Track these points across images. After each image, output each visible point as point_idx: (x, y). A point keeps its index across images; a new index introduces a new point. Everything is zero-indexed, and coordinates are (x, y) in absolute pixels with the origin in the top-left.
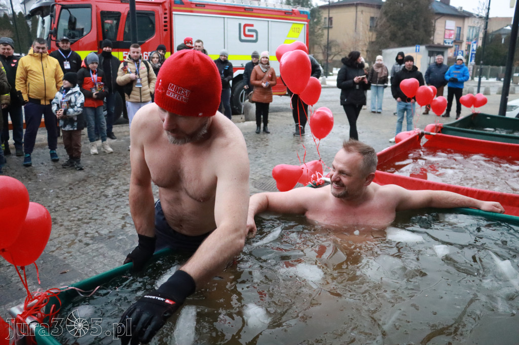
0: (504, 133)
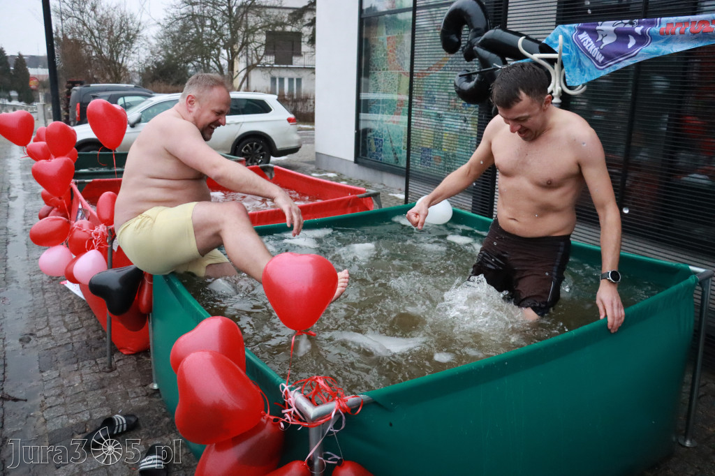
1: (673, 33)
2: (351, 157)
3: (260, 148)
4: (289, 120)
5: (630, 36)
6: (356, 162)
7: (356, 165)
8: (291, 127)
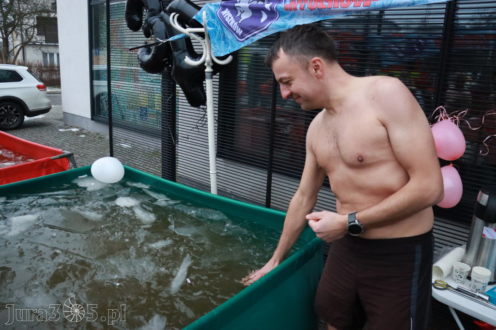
1: (295, 9)
2: (89, 116)
3: (15, 109)
4: (39, 87)
5: (262, 12)
6: (92, 119)
7: (93, 121)
8: (42, 93)
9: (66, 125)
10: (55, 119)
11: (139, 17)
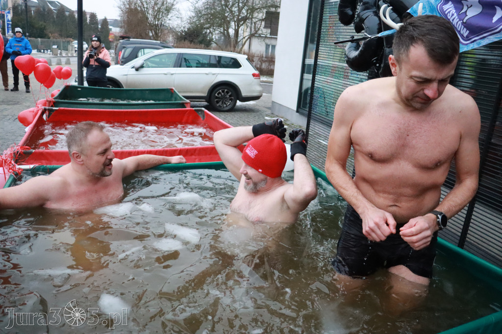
0: (96, 101)
2: (295, 108)
3: (230, 94)
4: (254, 75)
6: (297, 111)
7: (298, 114)
8: (255, 81)
9: (272, 114)
10: (264, 107)
11: (352, 10)
